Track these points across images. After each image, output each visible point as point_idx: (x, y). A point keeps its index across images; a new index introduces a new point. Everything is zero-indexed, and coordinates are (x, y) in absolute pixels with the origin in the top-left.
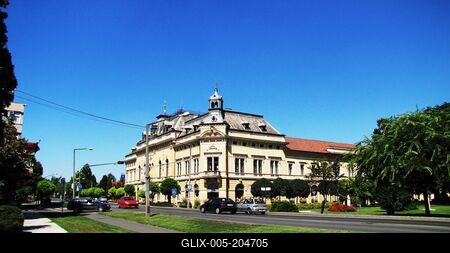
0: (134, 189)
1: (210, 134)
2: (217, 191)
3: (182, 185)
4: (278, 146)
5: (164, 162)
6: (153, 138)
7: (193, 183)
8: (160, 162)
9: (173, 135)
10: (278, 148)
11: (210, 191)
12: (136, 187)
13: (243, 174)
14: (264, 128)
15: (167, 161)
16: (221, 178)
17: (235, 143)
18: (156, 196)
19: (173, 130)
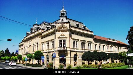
0: (22, 57)
1: (61, 28)
2: (64, 58)
3: (45, 55)
4: (91, 36)
5: (36, 44)
6: (31, 34)
7: (51, 54)
8: (34, 45)
9: (40, 31)
10: (91, 37)
11: (61, 58)
12: (23, 56)
13: (77, 49)
14: (85, 27)
15: (37, 44)
16: (67, 51)
17: (73, 33)
18: (32, 60)
19: (41, 29)
